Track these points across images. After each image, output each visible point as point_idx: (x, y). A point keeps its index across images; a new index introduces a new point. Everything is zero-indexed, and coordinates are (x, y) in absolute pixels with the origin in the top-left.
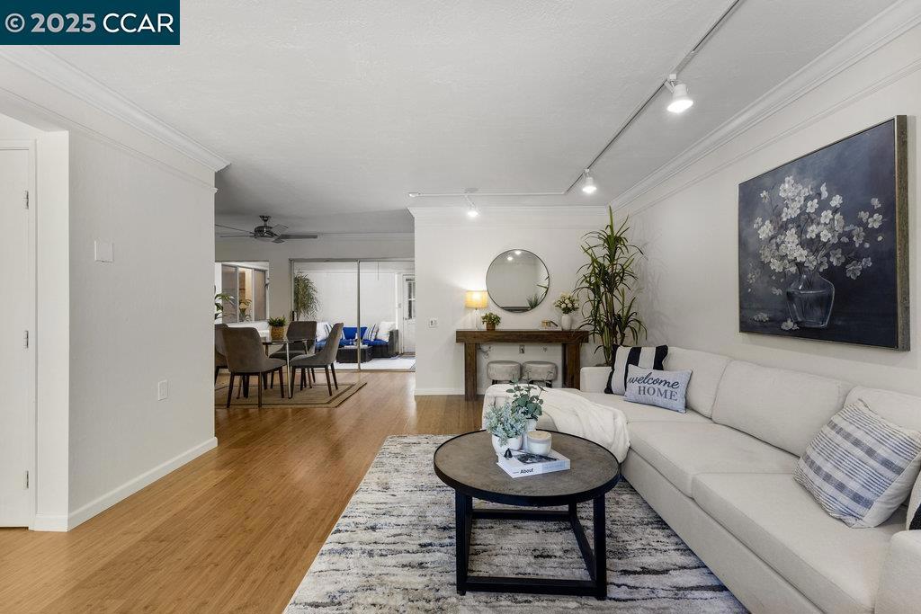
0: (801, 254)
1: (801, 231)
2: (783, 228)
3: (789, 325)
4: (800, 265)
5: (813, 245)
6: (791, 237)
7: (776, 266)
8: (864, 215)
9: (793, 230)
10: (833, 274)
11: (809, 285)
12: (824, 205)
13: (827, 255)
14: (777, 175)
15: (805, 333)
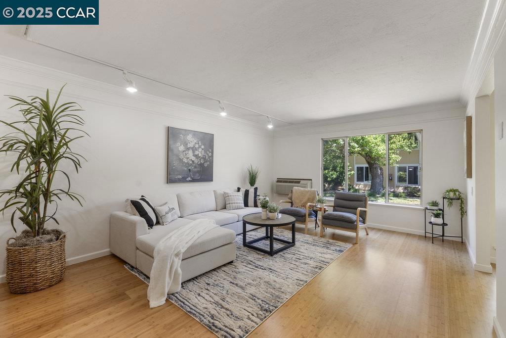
0: (194, 158)
1: (194, 152)
2: (188, 149)
3: (189, 179)
4: (193, 161)
5: (197, 156)
6: (190, 152)
7: (185, 160)
8: (208, 152)
9: (191, 151)
10: (201, 165)
11: (195, 167)
12: (200, 147)
13: (200, 160)
14: (187, 132)
15: (194, 180)
